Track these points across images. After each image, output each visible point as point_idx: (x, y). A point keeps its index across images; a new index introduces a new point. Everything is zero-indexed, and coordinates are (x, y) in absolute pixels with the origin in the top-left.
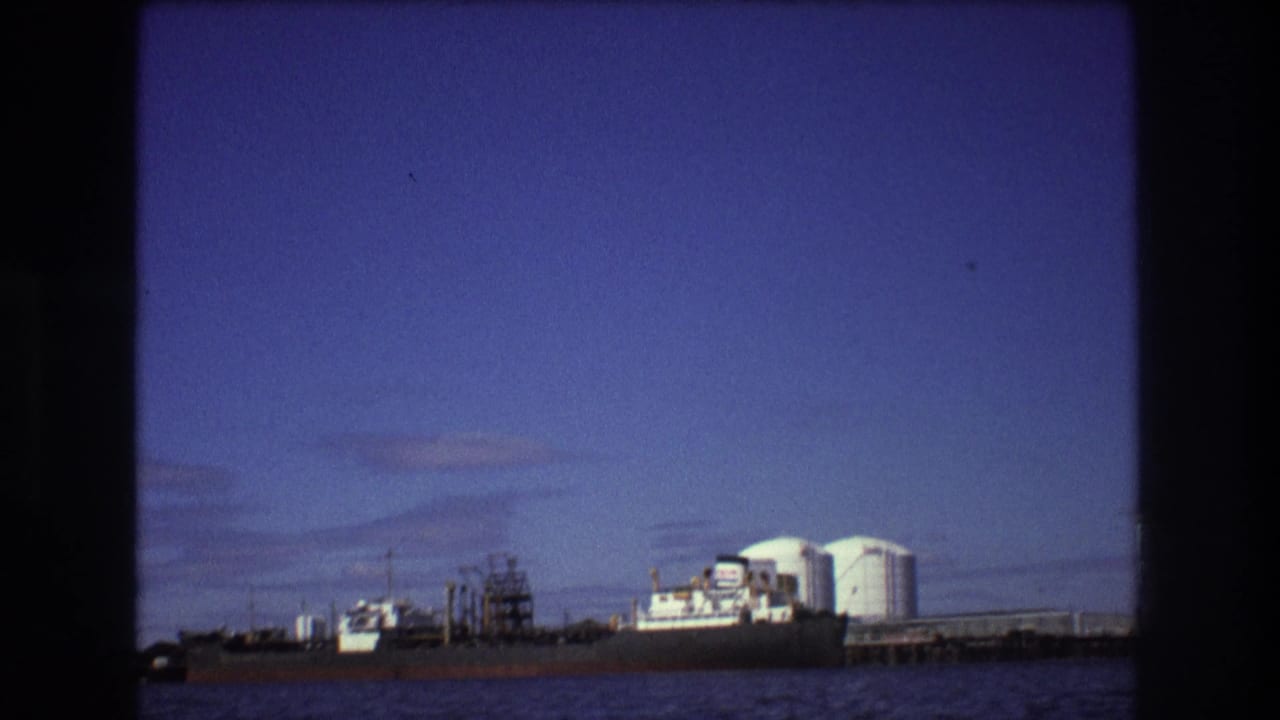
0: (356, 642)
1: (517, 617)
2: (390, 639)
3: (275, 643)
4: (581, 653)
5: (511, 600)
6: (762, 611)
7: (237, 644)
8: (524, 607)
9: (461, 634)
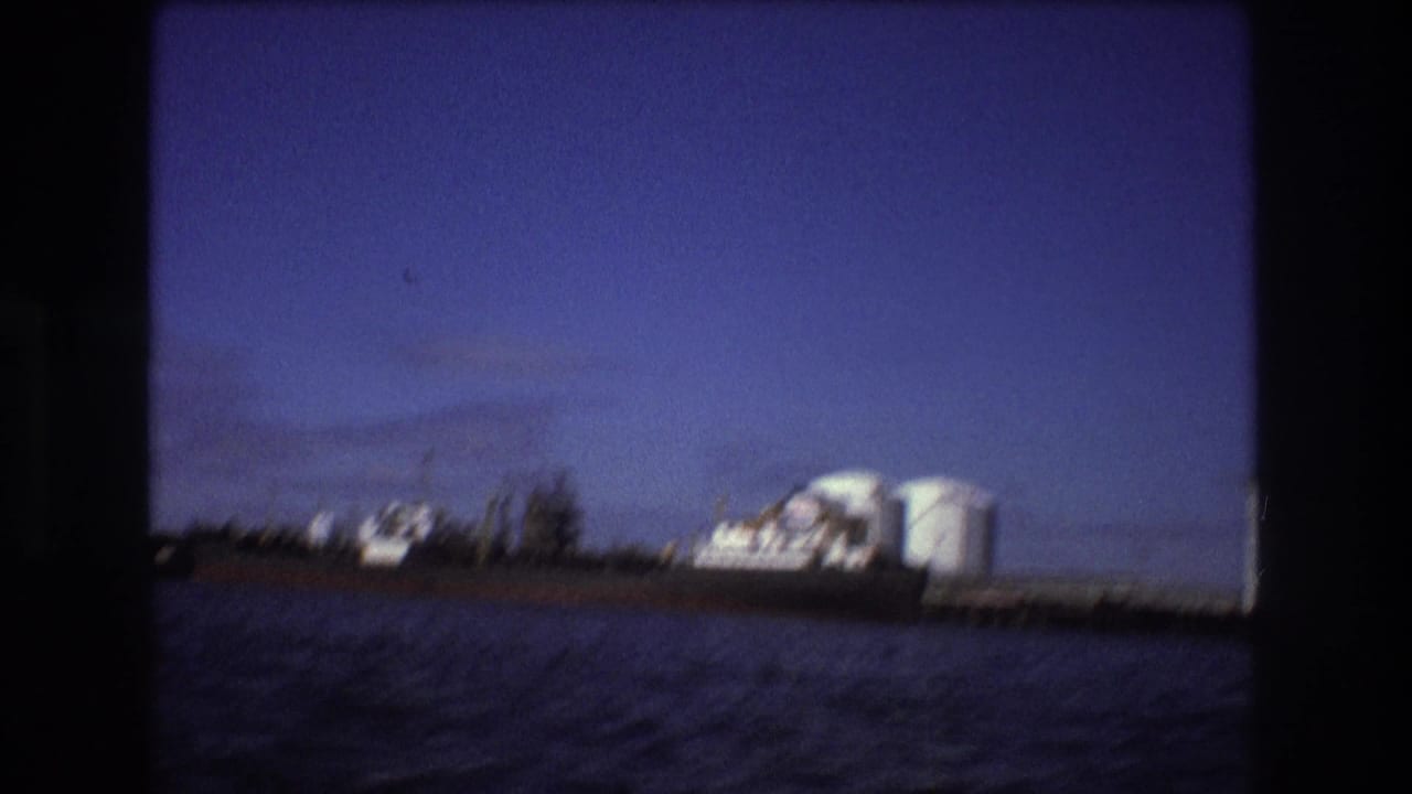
0: (384, 550)
2: (421, 553)
3: (287, 546)
6: (836, 553)
7: (251, 543)
9: (498, 551)
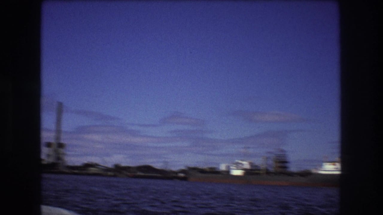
1: (285, 167)
2: (248, 172)
3: (214, 172)
4: (303, 180)
5: (282, 162)
7: (202, 171)
8: (287, 165)
9: (267, 171)
